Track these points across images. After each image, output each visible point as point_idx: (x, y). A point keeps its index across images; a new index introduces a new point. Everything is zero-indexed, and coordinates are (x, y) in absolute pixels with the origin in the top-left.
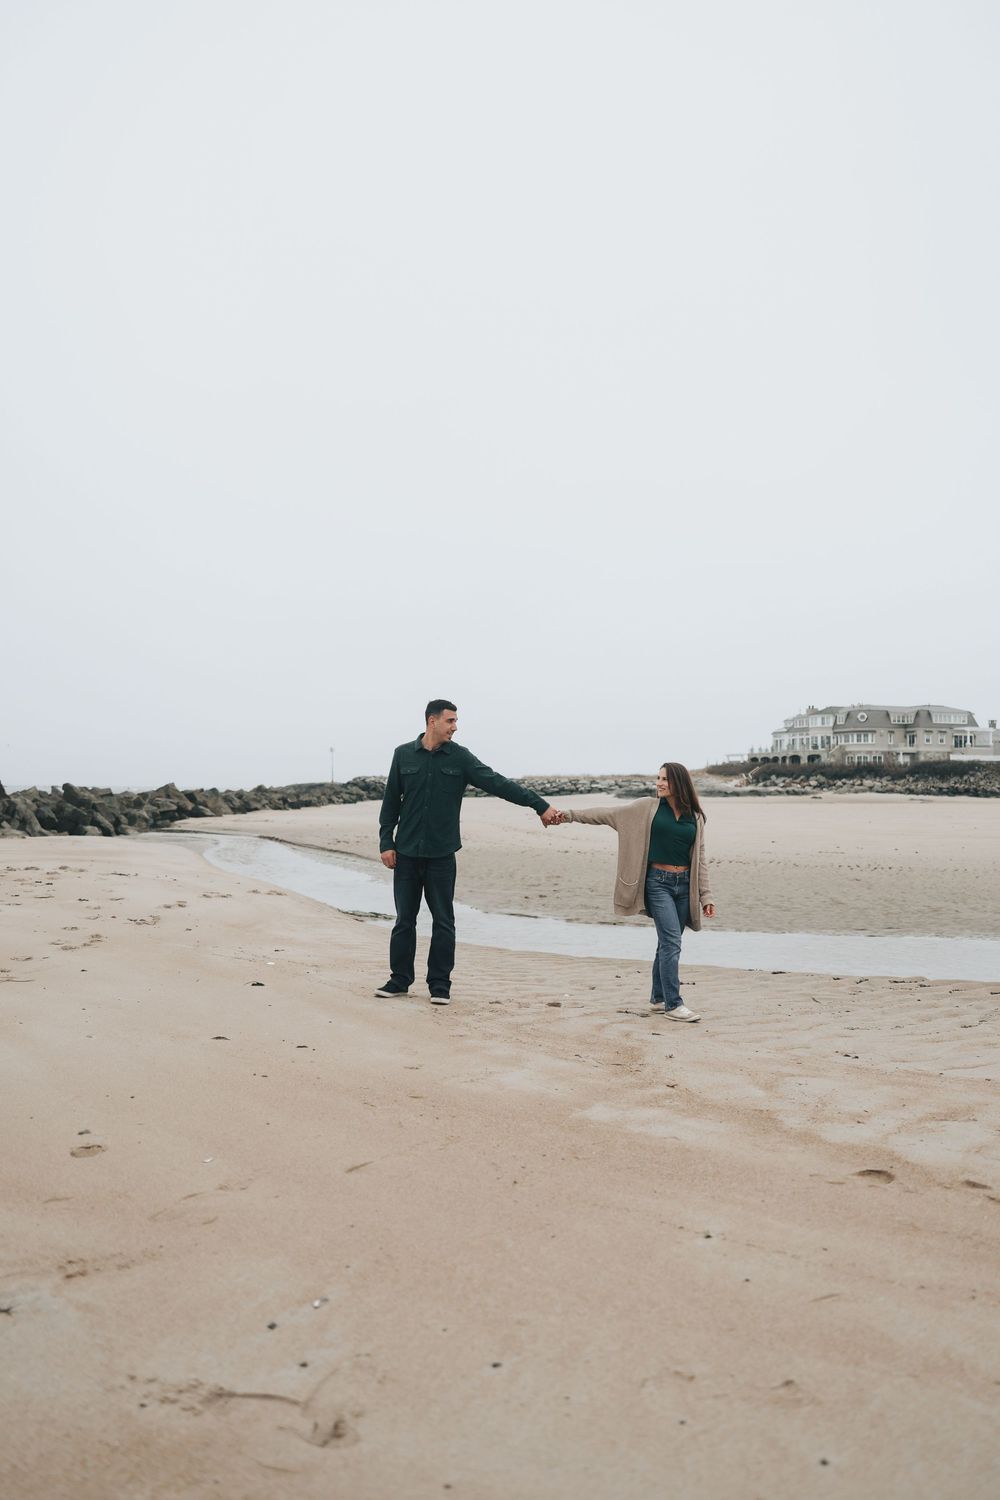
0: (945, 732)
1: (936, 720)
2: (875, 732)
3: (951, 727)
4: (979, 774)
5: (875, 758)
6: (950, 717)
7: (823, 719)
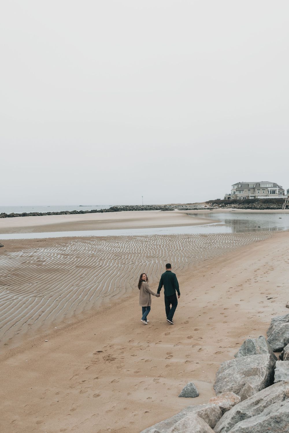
0: (265, 190)
1: (262, 186)
2: (243, 190)
3: (267, 188)
4: (256, 202)
5: (239, 198)
6: (266, 185)
7: (234, 187)
